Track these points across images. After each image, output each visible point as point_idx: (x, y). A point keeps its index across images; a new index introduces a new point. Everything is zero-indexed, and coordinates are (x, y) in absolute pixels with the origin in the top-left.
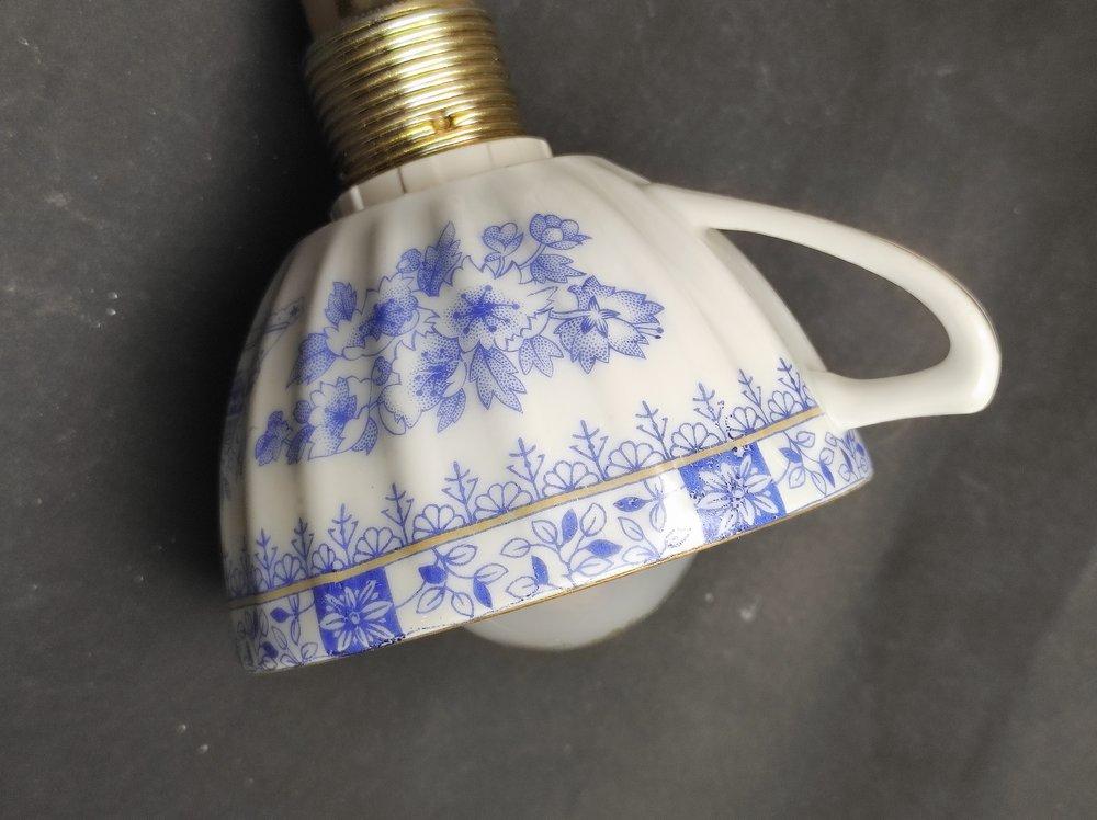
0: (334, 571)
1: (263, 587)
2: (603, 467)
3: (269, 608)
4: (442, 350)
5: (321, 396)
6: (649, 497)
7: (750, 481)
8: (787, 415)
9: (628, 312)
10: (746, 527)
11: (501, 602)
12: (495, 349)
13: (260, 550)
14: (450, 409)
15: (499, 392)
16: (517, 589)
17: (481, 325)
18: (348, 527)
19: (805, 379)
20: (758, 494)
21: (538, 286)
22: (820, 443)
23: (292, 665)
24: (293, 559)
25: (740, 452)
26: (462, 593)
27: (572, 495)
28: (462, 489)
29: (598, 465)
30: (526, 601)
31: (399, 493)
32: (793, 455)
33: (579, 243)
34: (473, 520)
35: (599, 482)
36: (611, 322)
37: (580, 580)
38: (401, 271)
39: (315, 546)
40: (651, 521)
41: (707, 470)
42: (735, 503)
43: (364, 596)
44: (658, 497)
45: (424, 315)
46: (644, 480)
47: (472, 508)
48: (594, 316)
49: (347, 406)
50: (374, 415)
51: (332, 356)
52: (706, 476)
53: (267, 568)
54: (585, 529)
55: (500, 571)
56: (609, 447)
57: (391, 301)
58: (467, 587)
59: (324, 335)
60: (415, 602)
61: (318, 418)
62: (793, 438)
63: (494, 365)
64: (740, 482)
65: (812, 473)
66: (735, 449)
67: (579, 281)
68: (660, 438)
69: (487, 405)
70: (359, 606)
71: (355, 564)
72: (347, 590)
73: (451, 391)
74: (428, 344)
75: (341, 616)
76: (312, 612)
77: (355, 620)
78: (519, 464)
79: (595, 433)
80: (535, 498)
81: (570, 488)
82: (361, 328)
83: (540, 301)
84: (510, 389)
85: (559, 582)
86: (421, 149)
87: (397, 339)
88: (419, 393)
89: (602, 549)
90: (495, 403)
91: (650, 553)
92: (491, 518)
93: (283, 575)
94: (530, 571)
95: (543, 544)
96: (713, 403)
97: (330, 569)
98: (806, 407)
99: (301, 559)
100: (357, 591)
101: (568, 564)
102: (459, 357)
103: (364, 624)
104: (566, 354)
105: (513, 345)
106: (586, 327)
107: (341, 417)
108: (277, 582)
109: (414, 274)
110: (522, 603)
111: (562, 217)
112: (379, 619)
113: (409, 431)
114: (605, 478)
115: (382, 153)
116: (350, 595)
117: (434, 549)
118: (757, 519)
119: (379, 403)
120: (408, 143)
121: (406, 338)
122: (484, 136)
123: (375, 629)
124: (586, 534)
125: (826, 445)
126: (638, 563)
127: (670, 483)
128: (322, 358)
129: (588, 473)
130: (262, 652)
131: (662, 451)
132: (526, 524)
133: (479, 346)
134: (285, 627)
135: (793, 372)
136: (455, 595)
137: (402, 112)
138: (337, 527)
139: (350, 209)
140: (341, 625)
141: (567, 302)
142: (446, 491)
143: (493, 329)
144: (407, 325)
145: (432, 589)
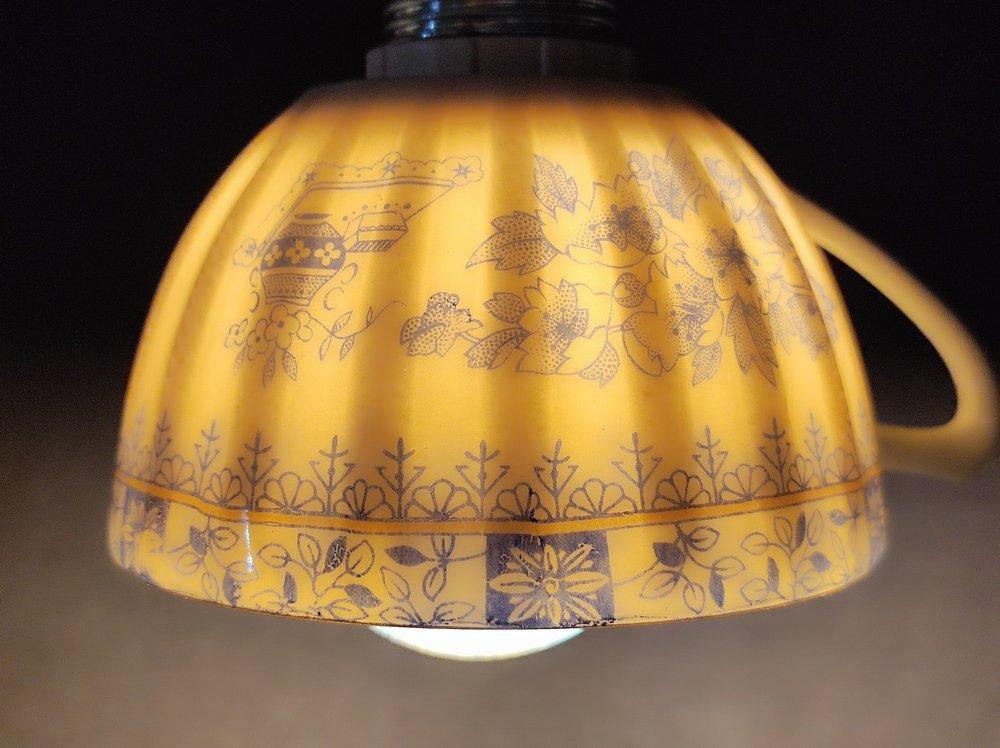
2: (823, 470)
4: (696, 288)
6: (850, 514)
11: (732, 602)
12: (754, 307)
14: (705, 361)
15: (758, 358)
16: (750, 591)
24: (454, 489)
26: (696, 584)
27: (805, 495)
29: (820, 467)
30: (754, 607)
31: (641, 446)
34: (719, 500)
37: (800, 593)
43: (572, 562)
45: (672, 238)
46: (847, 494)
47: (719, 485)
49: (576, 318)
50: (615, 340)
51: (551, 248)
54: (810, 535)
55: (739, 567)
56: (827, 449)
58: (704, 578)
59: (538, 218)
60: (641, 581)
69: (743, 369)
70: (562, 572)
71: (565, 519)
72: (548, 548)
73: (706, 340)
74: (680, 276)
76: (480, 564)
77: (551, 589)
78: (770, 448)
81: (803, 487)
82: (592, 228)
84: (767, 358)
85: (785, 591)
87: (649, 257)
89: (819, 561)
90: (754, 368)
91: (845, 575)
92: (736, 502)
93: (429, 506)
94: (765, 572)
97: (529, 517)
102: (714, 303)
103: (564, 597)
105: (764, 308)
106: (811, 309)
107: (566, 330)
108: (416, 513)
110: (749, 608)
112: (588, 594)
113: (665, 375)
114: (825, 483)
116: (551, 556)
117: (677, 524)
119: (626, 328)
121: (658, 259)
123: (578, 606)
124: (810, 542)
126: (836, 583)
128: (537, 248)
131: (857, 465)
133: (738, 298)
136: (689, 585)
140: (527, 590)
143: (748, 282)
144: (657, 245)
145: (665, 572)
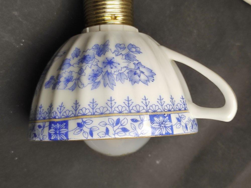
0: (56, 118)
1: (38, 119)
2: (130, 109)
3: (38, 124)
4: (98, 70)
5: (65, 74)
6: (140, 120)
7: (166, 123)
8: (180, 110)
9: (147, 73)
10: (163, 135)
11: (95, 137)
12: (111, 73)
13: (39, 109)
14: (96, 85)
15: (109, 84)
17: (109, 66)
18: (62, 108)
19: (187, 103)
20: (168, 127)
21: (126, 61)
22: (186, 119)
23: (39, 140)
24: (47, 113)
25: (166, 115)
26: (86, 132)
27: (120, 114)
28: (93, 106)
29: (129, 109)
30: (102, 138)
31: (77, 103)
32: (179, 120)
33: (139, 53)
34: (94, 114)
35: (128, 113)
36: (142, 74)
37: (117, 136)
38: (93, 49)
39: (53, 111)
40: (139, 126)
41: (156, 117)
42: (161, 128)
43: (61, 127)
44: (142, 121)
45: (96, 60)
46: (140, 115)
47: (94, 111)
48: (138, 71)
49: (70, 78)
50: (76, 82)
51: (70, 65)
52: (156, 119)
53: (40, 114)
54: (122, 124)
56: (133, 105)
57: (88, 55)
58: (88, 131)
59: (70, 60)
60: (74, 131)
61: (62, 79)
62: (180, 116)
63: (110, 77)
64: (164, 123)
65: (183, 126)
67: (136, 62)
68: (147, 106)
69: (105, 86)
70: (60, 129)
71: (61, 118)
72: (58, 124)
73: (97, 81)
74: (95, 68)
75: (55, 130)
77: (58, 132)
78: (109, 103)
79: (130, 100)
80: (111, 113)
81: (120, 112)
82: (79, 60)
83: (125, 65)
84: (112, 84)
85: (112, 135)
86: (107, 22)
87: (87, 64)
88: (89, 79)
89: (125, 130)
90: (107, 86)
91: (137, 134)
92: (98, 115)
93: (43, 117)
95: (110, 125)
96: (162, 101)
97: (55, 118)
98: (185, 109)
99: (49, 114)
100: (60, 125)
101: (115, 131)
102: (101, 73)
103: (60, 134)
104: (129, 79)
105: (116, 73)
106: (135, 74)
107: (68, 81)
109: (96, 50)
110: (101, 138)
111: (137, 46)
112: (64, 133)
113: (84, 88)
116: (58, 126)
117: (82, 119)
118: (166, 133)
119: (79, 79)
120: (104, 20)
121: (90, 65)
122: (123, 23)
123: (62, 136)
125: (188, 120)
126: (132, 136)
127: (146, 118)
128: (68, 65)
129: (126, 110)
130: (33, 135)
131: (146, 109)
132: (107, 118)
133: (107, 71)
134: (40, 130)
135: (184, 100)
136: (84, 132)
137: (104, 12)
138: (60, 108)
139: (86, 32)
140: (54, 132)
141: (132, 66)
142: (89, 105)
143: (112, 68)
144: (91, 62)
145: (79, 129)
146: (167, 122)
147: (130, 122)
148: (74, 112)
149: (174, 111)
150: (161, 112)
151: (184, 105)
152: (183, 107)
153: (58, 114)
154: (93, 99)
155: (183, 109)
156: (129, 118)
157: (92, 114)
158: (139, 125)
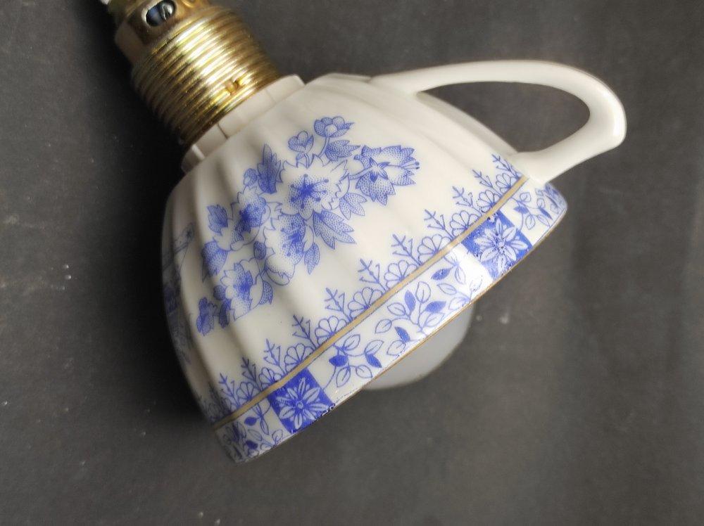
0: (276, 381)
1: (234, 408)
2: (416, 258)
3: (242, 419)
4: (292, 224)
5: (227, 278)
6: (452, 266)
7: (505, 234)
8: (509, 187)
9: (394, 159)
10: (513, 263)
11: (386, 362)
12: (324, 211)
13: (224, 387)
14: (311, 257)
15: (337, 236)
16: (393, 350)
17: (310, 199)
18: (275, 352)
19: (511, 162)
20: (512, 240)
21: (335, 164)
22: (534, 197)
23: (269, 448)
24: (247, 384)
25: (492, 220)
26: (361, 366)
27: (404, 282)
28: (337, 303)
29: (412, 258)
30: (401, 356)
31: (299, 320)
32: (522, 210)
33: (348, 128)
34: (351, 319)
35: (417, 268)
36: (387, 169)
37: (429, 331)
38: (248, 185)
39: (258, 371)
41: (477, 237)
42: (501, 251)
43: (301, 390)
44: (455, 264)
45: (273, 207)
46: (444, 257)
47: (347, 312)
48: (376, 169)
49: (246, 279)
50: (265, 278)
51: (224, 252)
52: (478, 241)
53: (232, 396)
54: (420, 298)
55: (379, 343)
56: (415, 244)
57: (249, 206)
58: (362, 360)
59: (215, 241)
60: (334, 381)
61: (231, 293)
62: (518, 199)
63: (328, 221)
64: (499, 237)
65: (537, 216)
66: (489, 218)
67: (358, 152)
68: (443, 228)
69: (332, 247)
70: (300, 397)
71: (288, 373)
72: (289, 390)
73: (307, 246)
74: (283, 223)
75: (290, 408)
76: (272, 411)
77: (301, 406)
78: (366, 275)
79: (404, 240)
80: (384, 292)
81: (402, 278)
82: (236, 229)
83: (340, 172)
84: (343, 232)
85: (417, 337)
86: (226, 107)
87: (262, 227)
88: (289, 255)
89: (435, 307)
90: (337, 243)
91: (464, 299)
92: (361, 314)
93: (244, 396)
94: (396, 337)
95: (399, 317)
96: (465, 195)
97: (274, 381)
98: (518, 178)
99: (252, 382)
100: (295, 389)
101: (418, 324)
102: (304, 224)
103: (307, 406)
104: (369, 199)
105: (335, 205)
106: (373, 178)
107: (245, 287)
108: (242, 401)
109: (256, 184)
110: (399, 358)
111: (331, 117)
112: (315, 400)
113: (291, 280)
114: (421, 264)
115: (202, 119)
116: (292, 392)
117: (334, 345)
118: (517, 256)
119: (266, 269)
120: (216, 107)
121: (268, 224)
122: (260, 86)
123: (315, 407)
124: (422, 302)
125: (539, 197)
126: (459, 308)
127: (459, 253)
128: (219, 256)
129: (409, 265)
130: (246, 448)
131: (448, 235)
132: (383, 309)
133: (314, 213)
134: (257, 426)
135: (502, 160)
136: (357, 368)
137: (205, 90)
138: (269, 355)
139: (196, 161)
140: (293, 412)
141: (356, 167)
142: (328, 307)
143: (318, 200)
144: (265, 217)
145: (341, 370)
146: (503, 231)
147: (433, 283)
148: (307, 342)
149: (501, 197)
150: (479, 218)
151: (509, 170)
152: (511, 178)
153: (274, 370)
154: (328, 290)
155: (514, 180)
156: (427, 276)
157: (348, 321)
158: (456, 277)
